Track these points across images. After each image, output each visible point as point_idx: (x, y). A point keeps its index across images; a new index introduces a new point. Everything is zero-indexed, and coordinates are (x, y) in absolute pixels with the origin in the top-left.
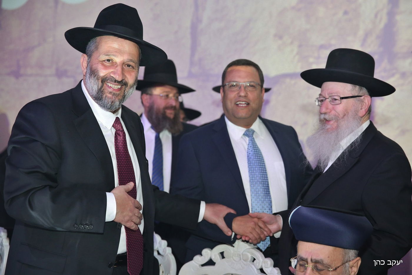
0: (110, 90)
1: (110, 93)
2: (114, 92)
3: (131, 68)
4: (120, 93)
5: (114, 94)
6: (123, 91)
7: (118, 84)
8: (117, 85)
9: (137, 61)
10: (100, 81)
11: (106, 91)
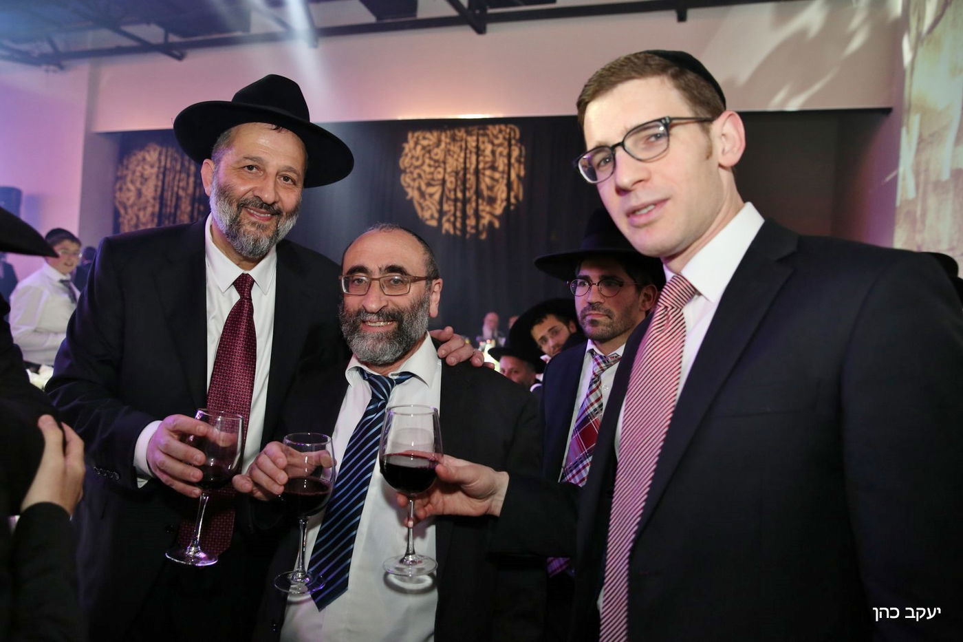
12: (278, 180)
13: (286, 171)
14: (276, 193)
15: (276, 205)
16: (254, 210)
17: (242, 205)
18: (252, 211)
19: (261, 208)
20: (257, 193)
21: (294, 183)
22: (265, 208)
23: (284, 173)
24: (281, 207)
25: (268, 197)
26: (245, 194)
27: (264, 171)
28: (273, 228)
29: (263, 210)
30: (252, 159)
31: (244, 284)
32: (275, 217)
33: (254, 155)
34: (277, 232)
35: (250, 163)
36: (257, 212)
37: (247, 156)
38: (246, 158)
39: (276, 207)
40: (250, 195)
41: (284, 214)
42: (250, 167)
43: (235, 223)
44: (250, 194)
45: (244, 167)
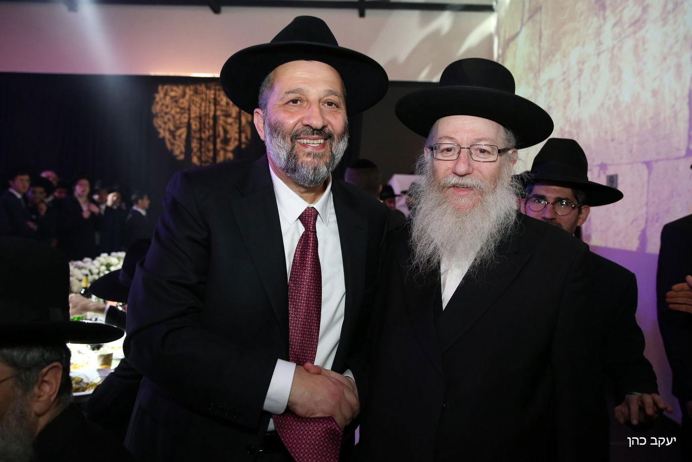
0: (309, 150)
1: (309, 154)
2: (315, 151)
3: (334, 108)
4: (325, 152)
5: (315, 156)
6: (329, 148)
7: (318, 136)
8: (317, 139)
9: (340, 93)
10: (288, 139)
11: (301, 154)
12: (322, 107)
13: (327, 95)
14: (323, 118)
15: (327, 129)
16: (306, 139)
17: (295, 137)
18: (305, 141)
19: (313, 134)
20: (306, 122)
21: (337, 107)
22: (317, 134)
23: (326, 98)
24: (332, 130)
25: (317, 123)
26: (295, 125)
27: (307, 101)
28: (328, 154)
29: (315, 136)
30: (293, 92)
31: (308, 218)
32: (328, 142)
33: (294, 88)
34: (333, 157)
35: (292, 96)
36: (310, 139)
37: (288, 91)
38: (289, 92)
39: (327, 130)
40: (299, 126)
41: (335, 136)
42: (295, 101)
43: (292, 156)
44: (300, 124)
45: (289, 102)
